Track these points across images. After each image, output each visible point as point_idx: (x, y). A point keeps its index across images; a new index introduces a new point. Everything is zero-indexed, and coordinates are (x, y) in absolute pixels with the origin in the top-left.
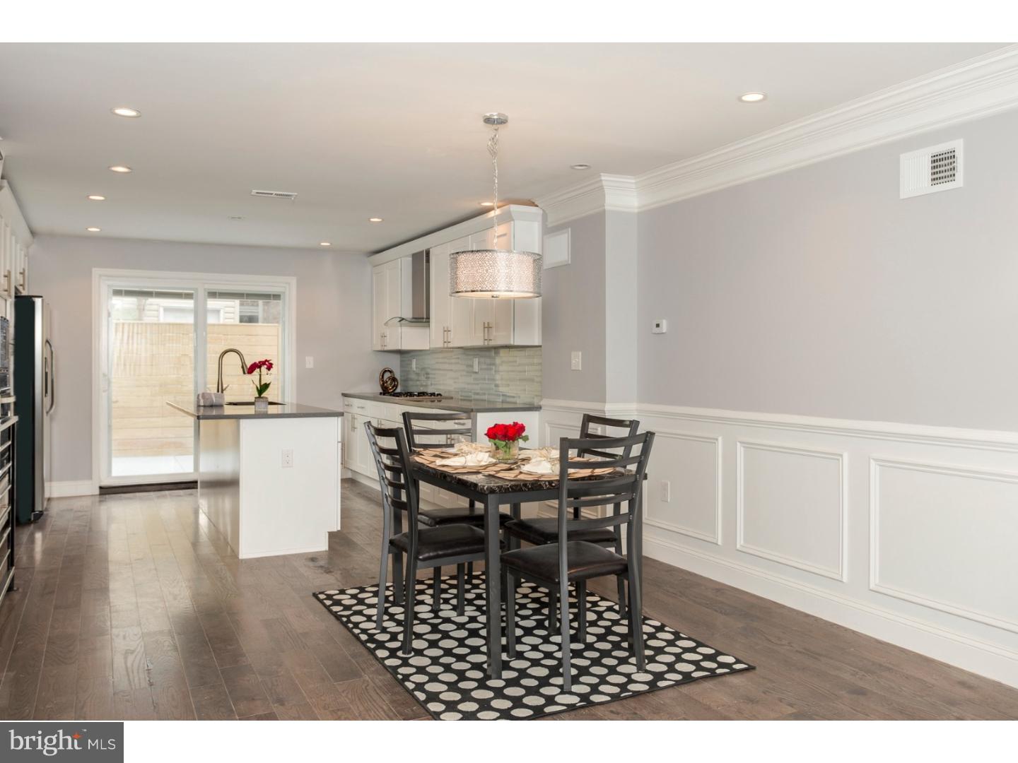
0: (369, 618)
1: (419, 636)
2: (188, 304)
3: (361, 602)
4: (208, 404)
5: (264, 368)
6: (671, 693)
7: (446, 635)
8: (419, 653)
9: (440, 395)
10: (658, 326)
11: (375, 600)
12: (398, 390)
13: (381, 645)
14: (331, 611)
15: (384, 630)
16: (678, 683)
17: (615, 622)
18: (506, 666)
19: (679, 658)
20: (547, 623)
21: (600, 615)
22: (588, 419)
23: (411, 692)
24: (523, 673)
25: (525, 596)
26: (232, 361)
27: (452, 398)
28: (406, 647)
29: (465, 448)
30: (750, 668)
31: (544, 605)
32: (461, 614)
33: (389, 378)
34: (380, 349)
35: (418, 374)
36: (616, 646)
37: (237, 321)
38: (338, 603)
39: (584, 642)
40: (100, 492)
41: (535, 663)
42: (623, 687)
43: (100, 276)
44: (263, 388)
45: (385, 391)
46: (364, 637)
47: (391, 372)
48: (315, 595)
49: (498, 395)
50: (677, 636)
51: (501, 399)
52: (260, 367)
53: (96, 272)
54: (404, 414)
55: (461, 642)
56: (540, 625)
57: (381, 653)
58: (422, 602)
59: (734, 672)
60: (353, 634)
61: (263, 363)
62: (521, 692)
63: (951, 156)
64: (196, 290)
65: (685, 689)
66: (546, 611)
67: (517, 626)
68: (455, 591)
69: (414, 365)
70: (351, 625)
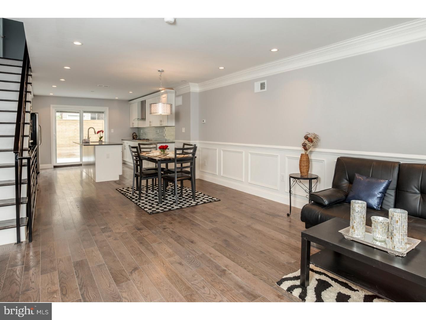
0: (130, 193)
1: (142, 197)
3: (128, 190)
4: (85, 142)
5: (101, 132)
6: (200, 205)
7: (149, 196)
8: (143, 200)
9: (149, 139)
10: (203, 121)
11: (132, 190)
12: (137, 138)
13: (133, 199)
14: (121, 193)
15: (134, 196)
16: (202, 204)
17: (190, 193)
18: (163, 202)
19: (204, 199)
20: (174, 193)
21: (187, 191)
22: (184, 144)
23: (141, 207)
24: (167, 203)
25: (169, 188)
26: (92, 131)
27: (152, 140)
28: (140, 199)
29: (153, 151)
30: (220, 200)
31: (173, 190)
32: (153, 192)
33: (135, 135)
34: (132, 127)
35: (142, 134)
36: (190, 197)
37: (90, 119)
38: (123, 191)
39: (182, 197)
40: (54, 167)
41: (170, 201)
42: (190, 205)
44: (101, 138)
45: (134, 138)
46: (129, 197)
47: (135, 133)
48: (116, 189)
49: (164, 139)
50: (204, 195)
51: (165, 140)
53: (52, 106)
54: (138, 144)
55: (153, 198)
56: (172, 194)
57: (133, 200)
58: (144, 190)
59: (215, 201)
60: (127, 197)
61: (101, 131)
62: (166, 206)
63: (264, 83)
64: (80, 111)
65: (204, 205)
66: (173, 191)
67: (166, 194)
68: (152, 188)
69: (142, 132)
70: (126, 195)
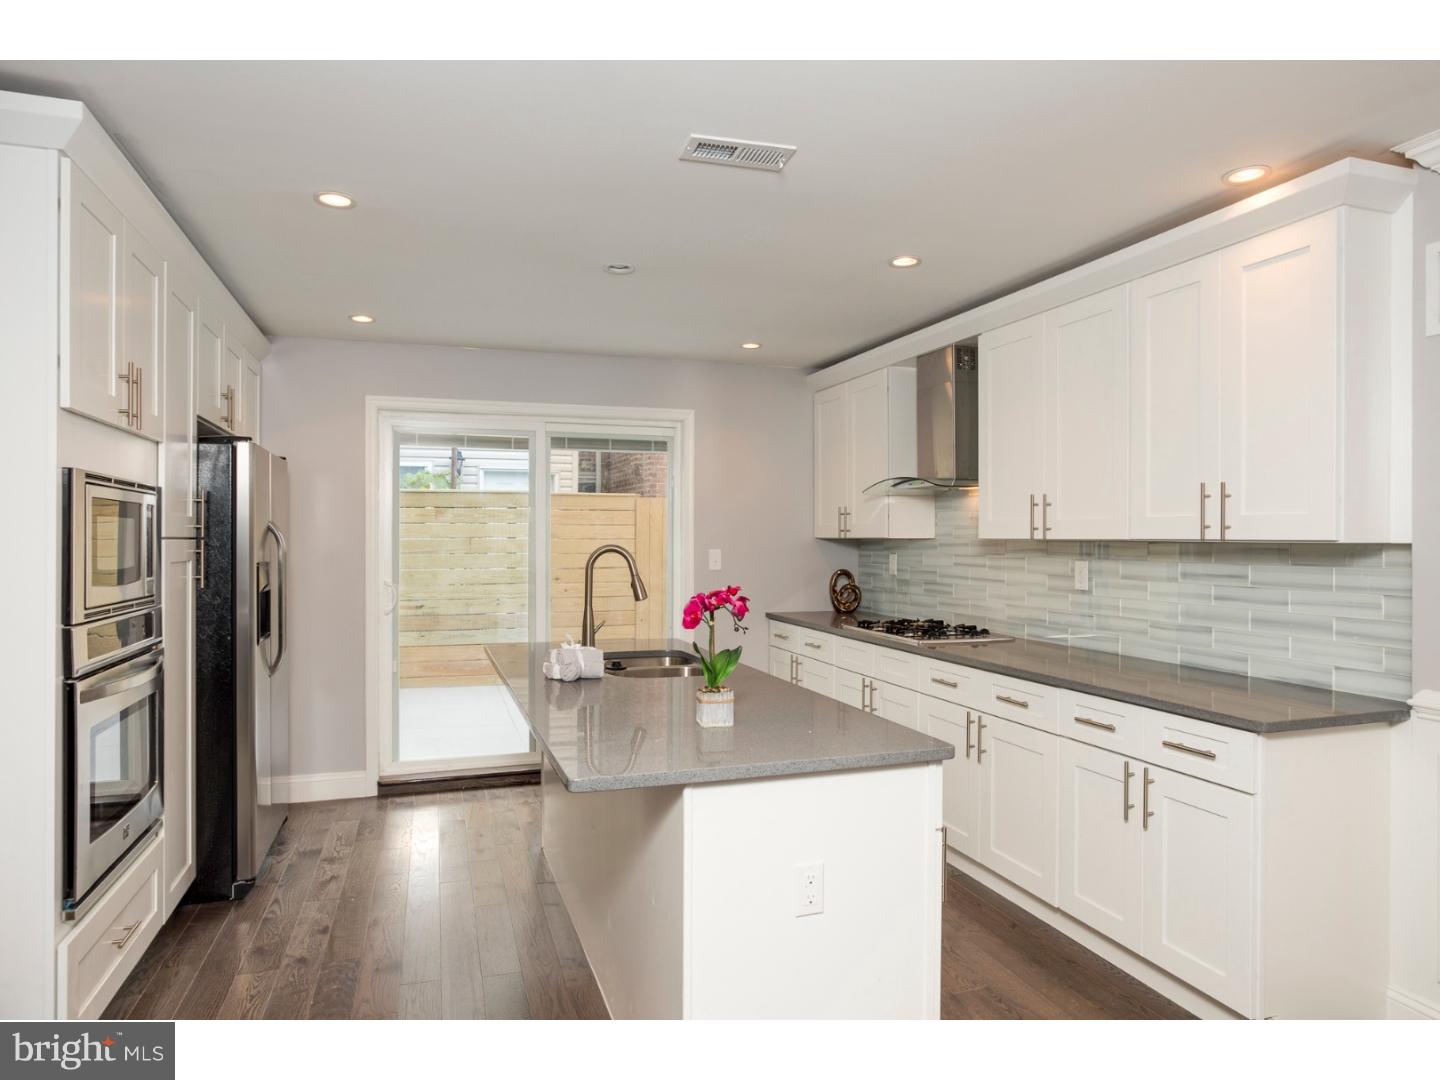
2: (518, 459)
12: (863, 609)
33: (845, 588)
34: (836, 535)
37: (575, 490)
40: (379, 791)
43: (379, 410)
45: (839, 612)
47: (850, 576)
52: (711, 609)
53: (372, 402)
64: (532, 433)
